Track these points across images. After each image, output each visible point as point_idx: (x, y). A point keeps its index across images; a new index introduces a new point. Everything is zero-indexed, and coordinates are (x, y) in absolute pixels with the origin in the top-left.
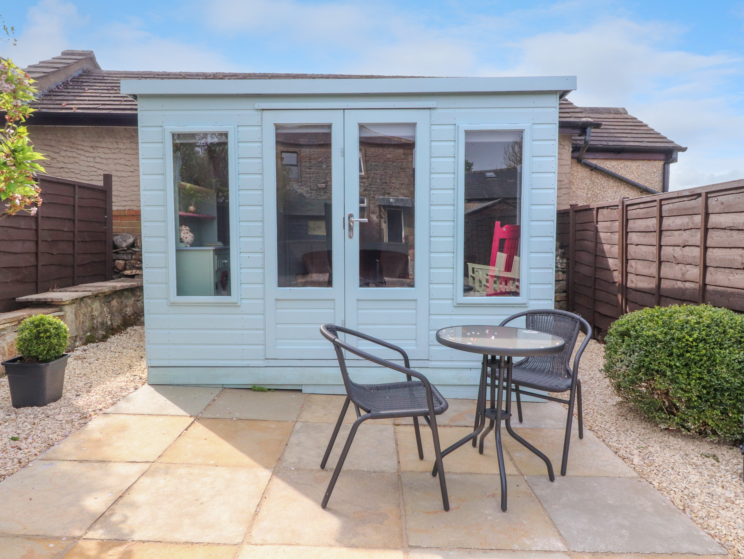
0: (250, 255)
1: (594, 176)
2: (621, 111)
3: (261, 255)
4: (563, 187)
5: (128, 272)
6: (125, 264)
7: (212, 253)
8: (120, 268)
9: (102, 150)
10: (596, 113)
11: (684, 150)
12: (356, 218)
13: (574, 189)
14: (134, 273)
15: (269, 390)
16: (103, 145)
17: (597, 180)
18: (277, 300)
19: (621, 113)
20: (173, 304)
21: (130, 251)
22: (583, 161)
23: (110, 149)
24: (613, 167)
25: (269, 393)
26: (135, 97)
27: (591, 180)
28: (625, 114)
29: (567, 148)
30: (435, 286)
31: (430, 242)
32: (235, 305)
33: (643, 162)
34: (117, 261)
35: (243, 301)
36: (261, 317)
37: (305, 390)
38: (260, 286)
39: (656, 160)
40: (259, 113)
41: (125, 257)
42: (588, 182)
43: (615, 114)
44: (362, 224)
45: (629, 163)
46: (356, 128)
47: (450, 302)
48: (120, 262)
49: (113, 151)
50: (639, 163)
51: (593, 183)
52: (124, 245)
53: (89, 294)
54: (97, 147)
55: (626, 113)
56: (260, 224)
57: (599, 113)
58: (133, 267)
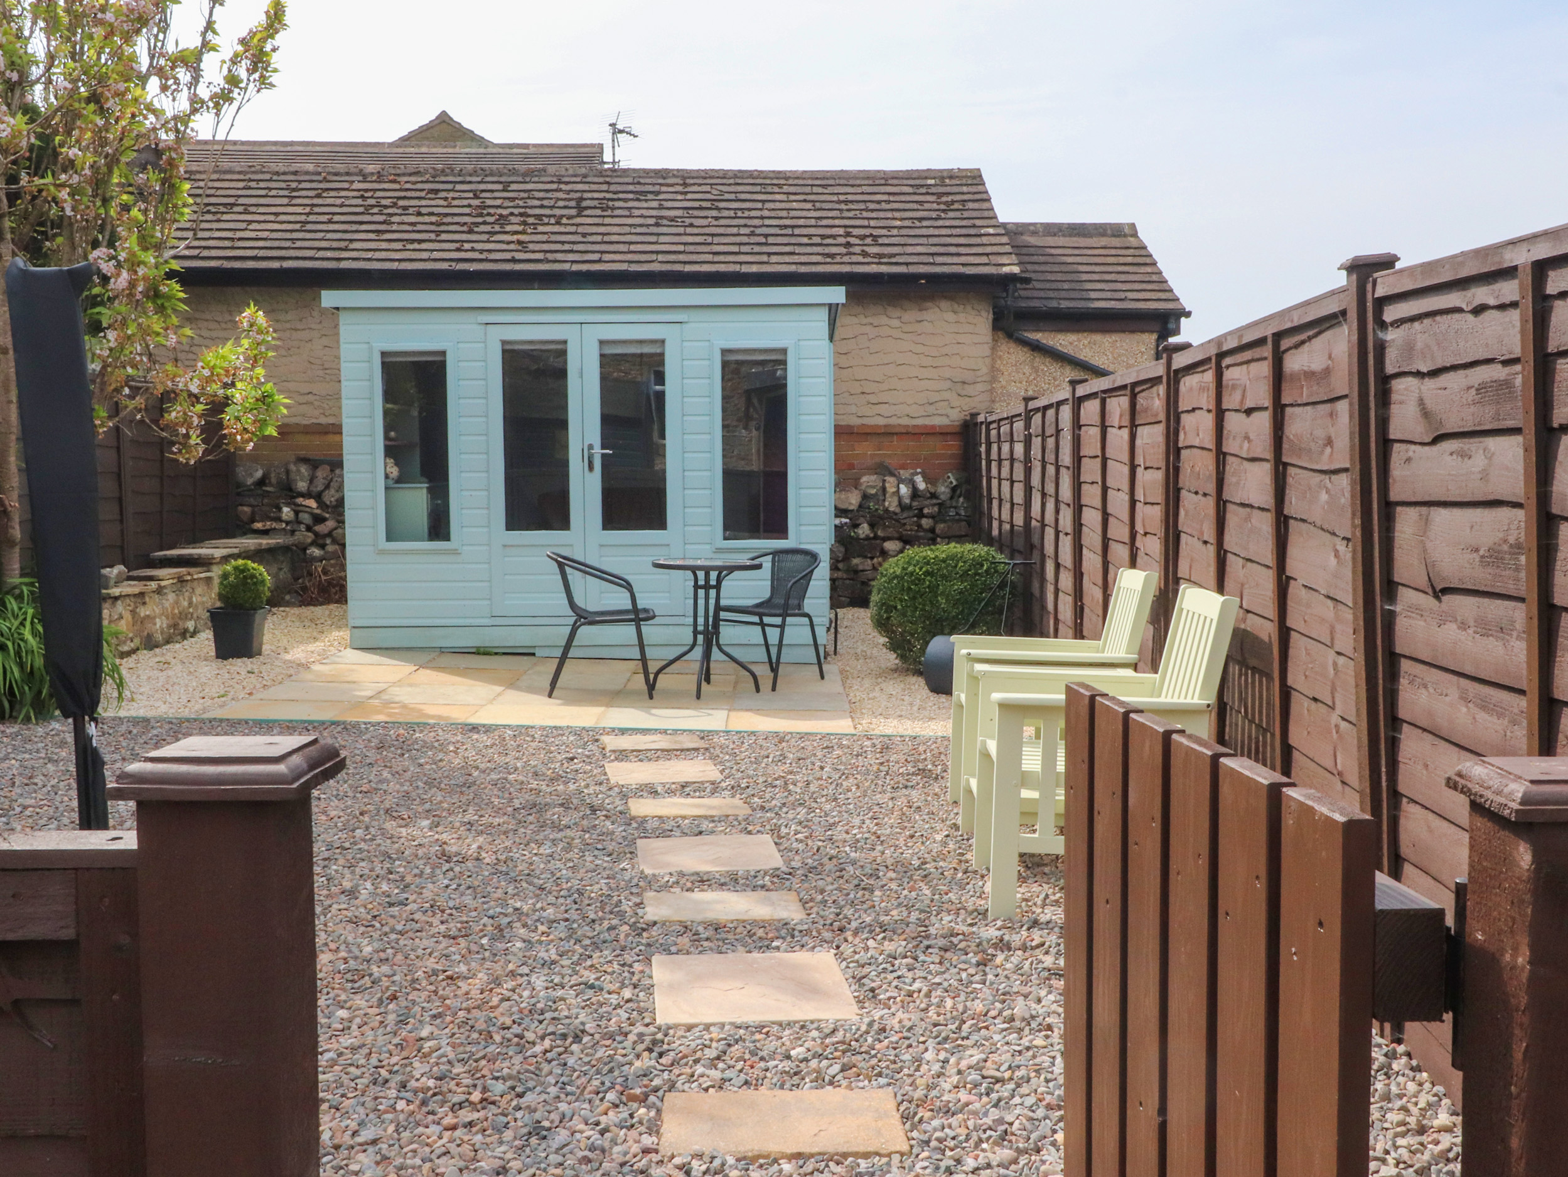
0: (473, 493)
1: (1037, 359)
2: (1127, 230)
3: (485, 493)
4: (979, 380)
5: (258, 525)
6: (253, 513)
7: (425, 491)
8: (245, 519)
9: (206, 323)
10: (1079, 235)
11: (1188, 314)
12: (598, 451)
13: (1004, 383)
14: (267, 527)
15: (496, 654)
16: (208, 317)
17: (1042, 367)
18: (505, 546)
19: (1125, 236)
20: (382, 552)
21: (259, 492)
22: (1016, 335)
23: (219, 322)
24: (1071, 343)
25: (496, 657)
26: (337, 309)
27: (1033, 367)
28: (1132, 236)
29: (984, 314)
30: (691, 528)
31: (684, 477)
32: (455, 552)
33: (1122, 335)
34: (240, 508)
35: (465, 548)
36: (486, 566)
37: (538, 652)
38: (485, 530)
39: (1143, 332)
40: (483, 327)
41: (252, 501)
42: (1027, 370)
43: (1114, 236)
44: (603, 455)
45: (1097, 337)
46: (596, 345)
47: (708, 547)
48: (246, 509)
49: (224, 326)
50: (1115, 337)
51: (1037, 371)
52: (250, 481)
53: (236, 551)
54: (197, 319)
55: (1135, 235)
56: (485, 456)
57: (1085, 236)
58: (266, 518)
